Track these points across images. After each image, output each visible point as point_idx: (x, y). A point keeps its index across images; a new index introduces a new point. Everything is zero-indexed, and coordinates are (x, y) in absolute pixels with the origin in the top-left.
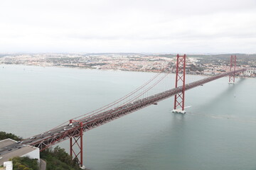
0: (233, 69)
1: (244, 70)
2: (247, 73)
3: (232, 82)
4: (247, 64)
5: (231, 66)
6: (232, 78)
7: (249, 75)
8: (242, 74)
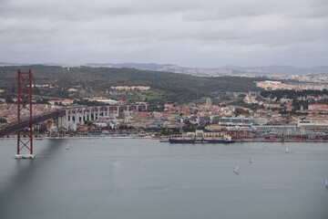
0: (25, 112)
1: (57, 115)
2: (66, 123)
3: (26, 153)
4: (66, 96)
5: (22, 103)
6: (26, 140)
7: (74, 128)
8: (53, 127)
